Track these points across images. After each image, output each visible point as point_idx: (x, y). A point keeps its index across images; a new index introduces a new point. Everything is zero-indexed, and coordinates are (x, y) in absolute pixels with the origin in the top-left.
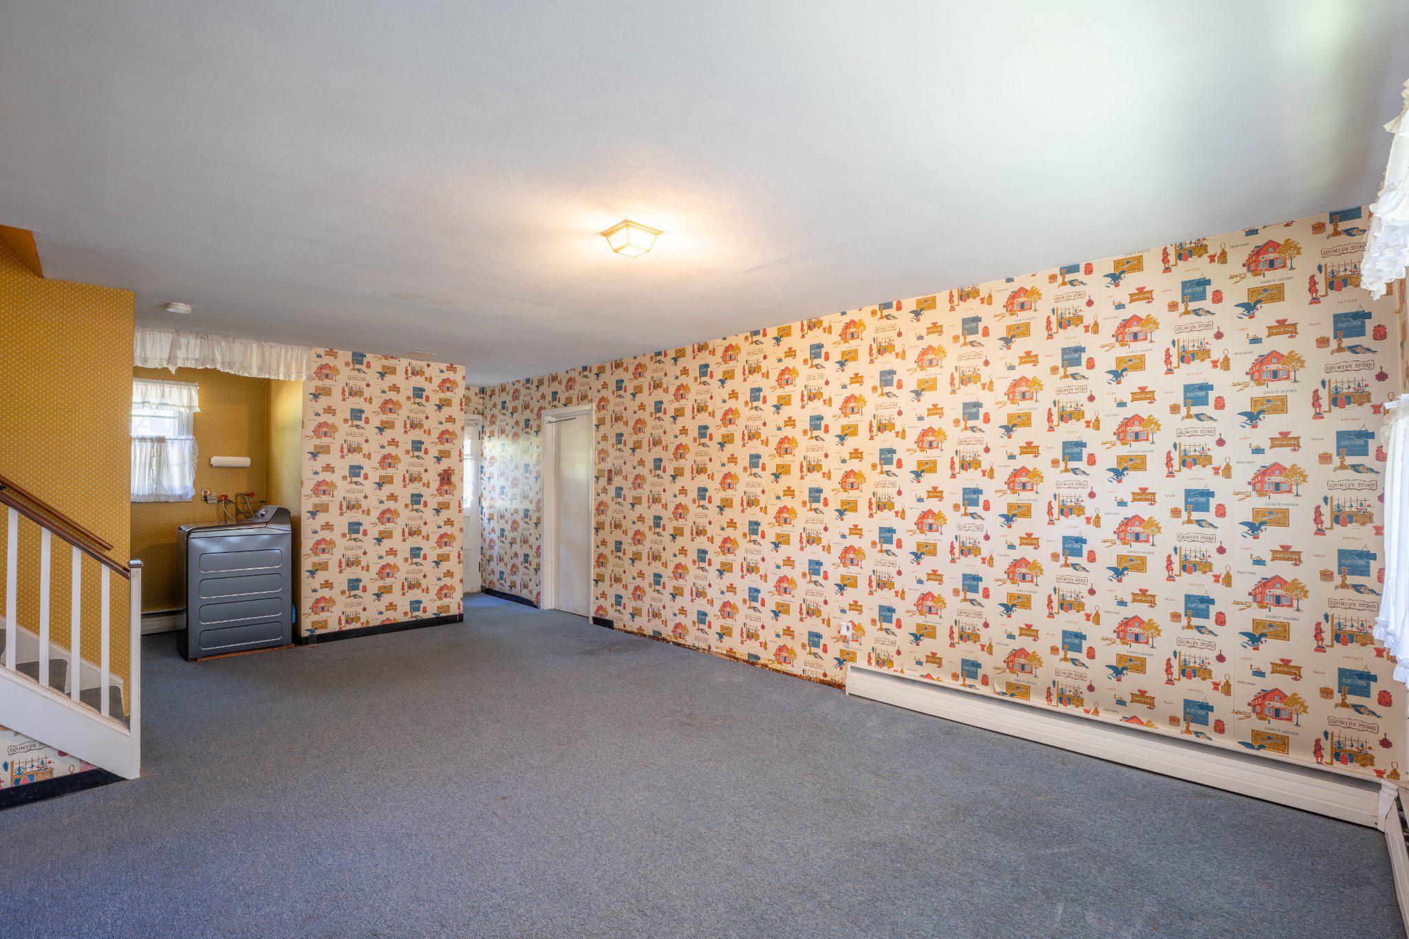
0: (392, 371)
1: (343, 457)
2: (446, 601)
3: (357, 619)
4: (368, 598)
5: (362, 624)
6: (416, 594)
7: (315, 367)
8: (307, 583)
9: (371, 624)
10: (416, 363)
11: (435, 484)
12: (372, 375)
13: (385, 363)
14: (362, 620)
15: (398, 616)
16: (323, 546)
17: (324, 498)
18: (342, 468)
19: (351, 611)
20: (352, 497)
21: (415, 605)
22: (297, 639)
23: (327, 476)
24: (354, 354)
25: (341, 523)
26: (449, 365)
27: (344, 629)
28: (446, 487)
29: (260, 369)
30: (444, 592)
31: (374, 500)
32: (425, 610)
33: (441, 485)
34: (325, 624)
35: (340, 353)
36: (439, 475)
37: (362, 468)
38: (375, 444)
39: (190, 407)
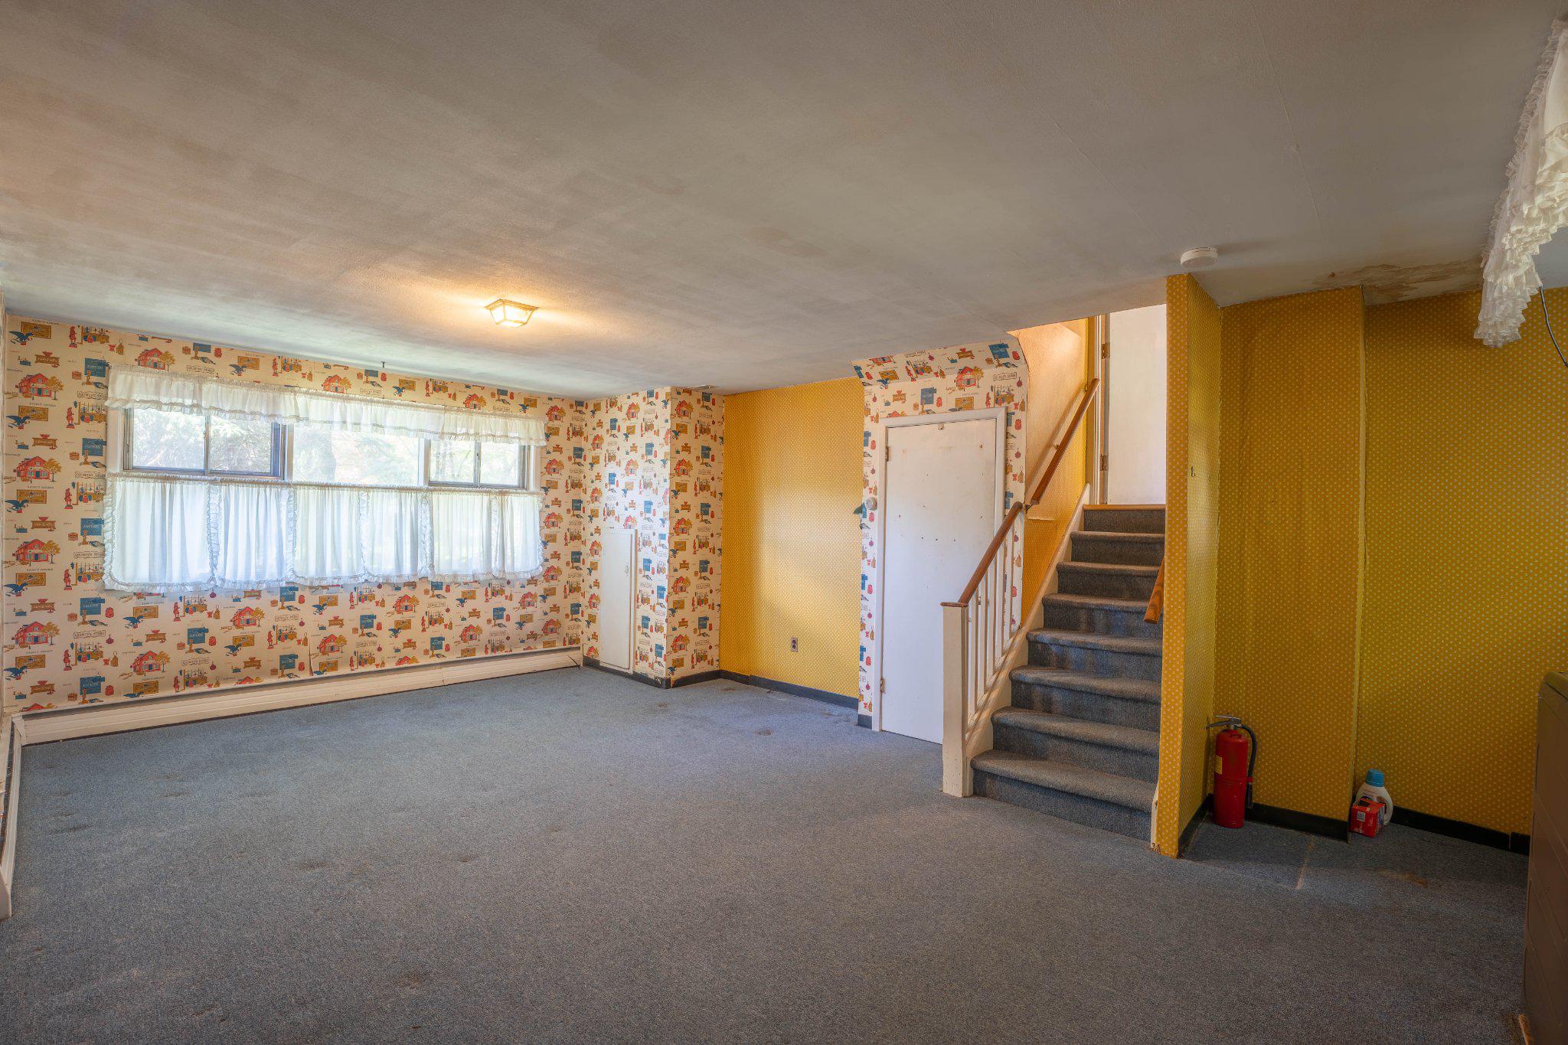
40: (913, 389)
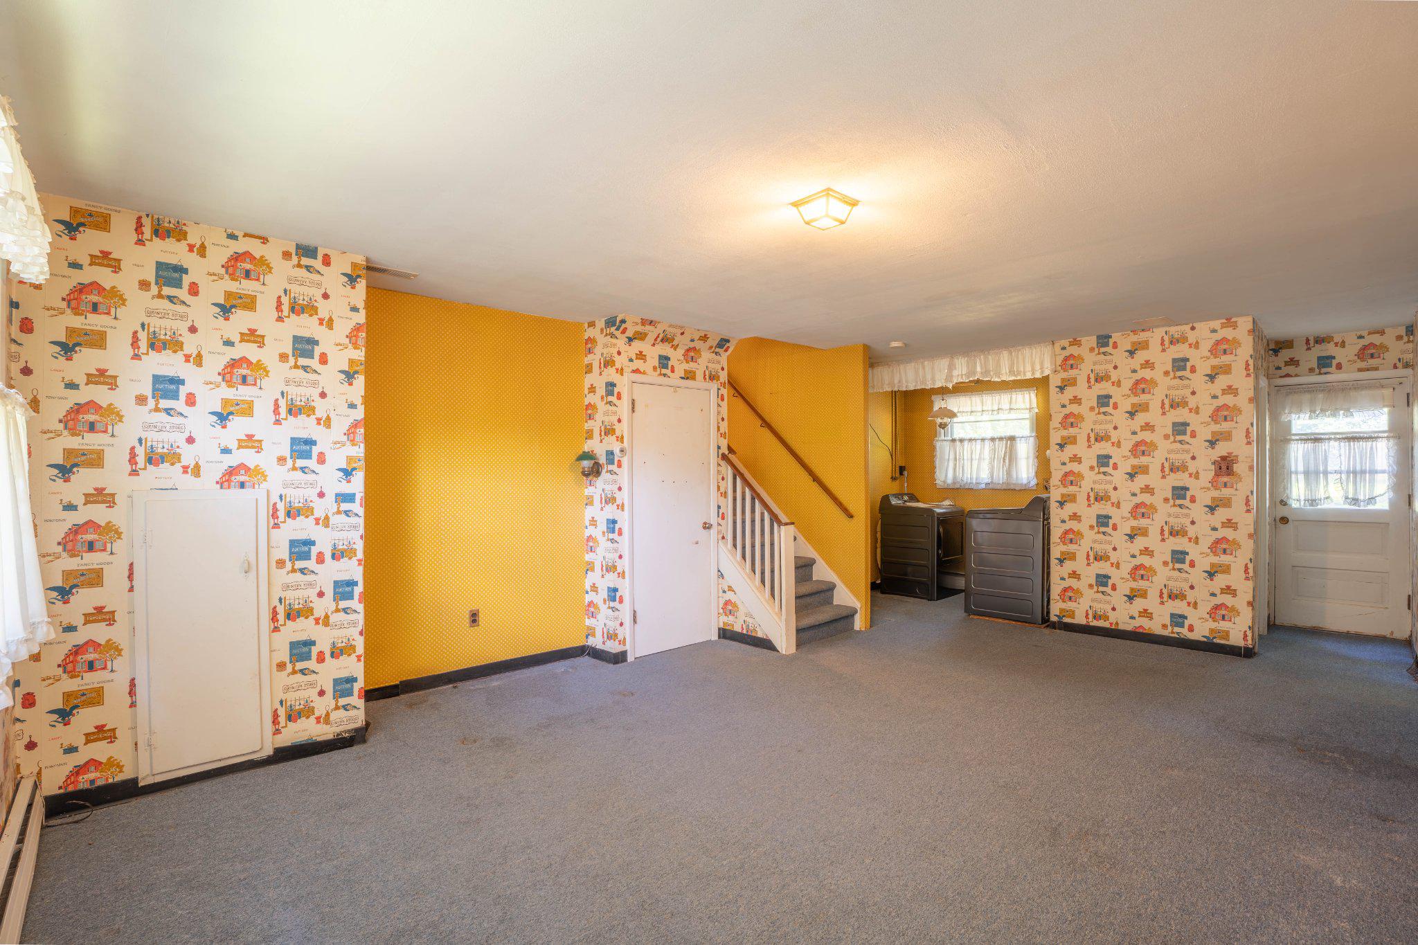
0: (1144, 345)
1: (1089, 446)
2: (1224, 625)
3: (1106, 618)
4: (1118, 598)
5: (1111, 624)
6: (1179, 607)
7: (1059, 360)
8: (1056, 571)
9: (1121, 627)
10: (1174, 330)
11: (1208, 474)
12: (1119, 356)
13: (1134, 338)
14: (1111, 620)
15: (1156, 626)
16: (1070, 537)
17: (1072, 489)
18: (1090, 458)
19: (1100, 607)
20: (1099, 488)
21: (1178, 619)
22: (1045, 620)
23: (1074, 467)
24: (1099, 337)
25: (1089, 514)
26: (1224, 321)
27: (1091, 624)
28: (1225, 479)
29: (1011, 372)
30: (1217, 611)
31: (1125, 492)
32: (1191, 629)
33: (1217, 475)
34: (1072, 614)
35: (1084, 340)
36: (1214, 463)
37: (1111, 457)
38: (1124, 430)
39: (1031, 409)
40: (653, 353)
